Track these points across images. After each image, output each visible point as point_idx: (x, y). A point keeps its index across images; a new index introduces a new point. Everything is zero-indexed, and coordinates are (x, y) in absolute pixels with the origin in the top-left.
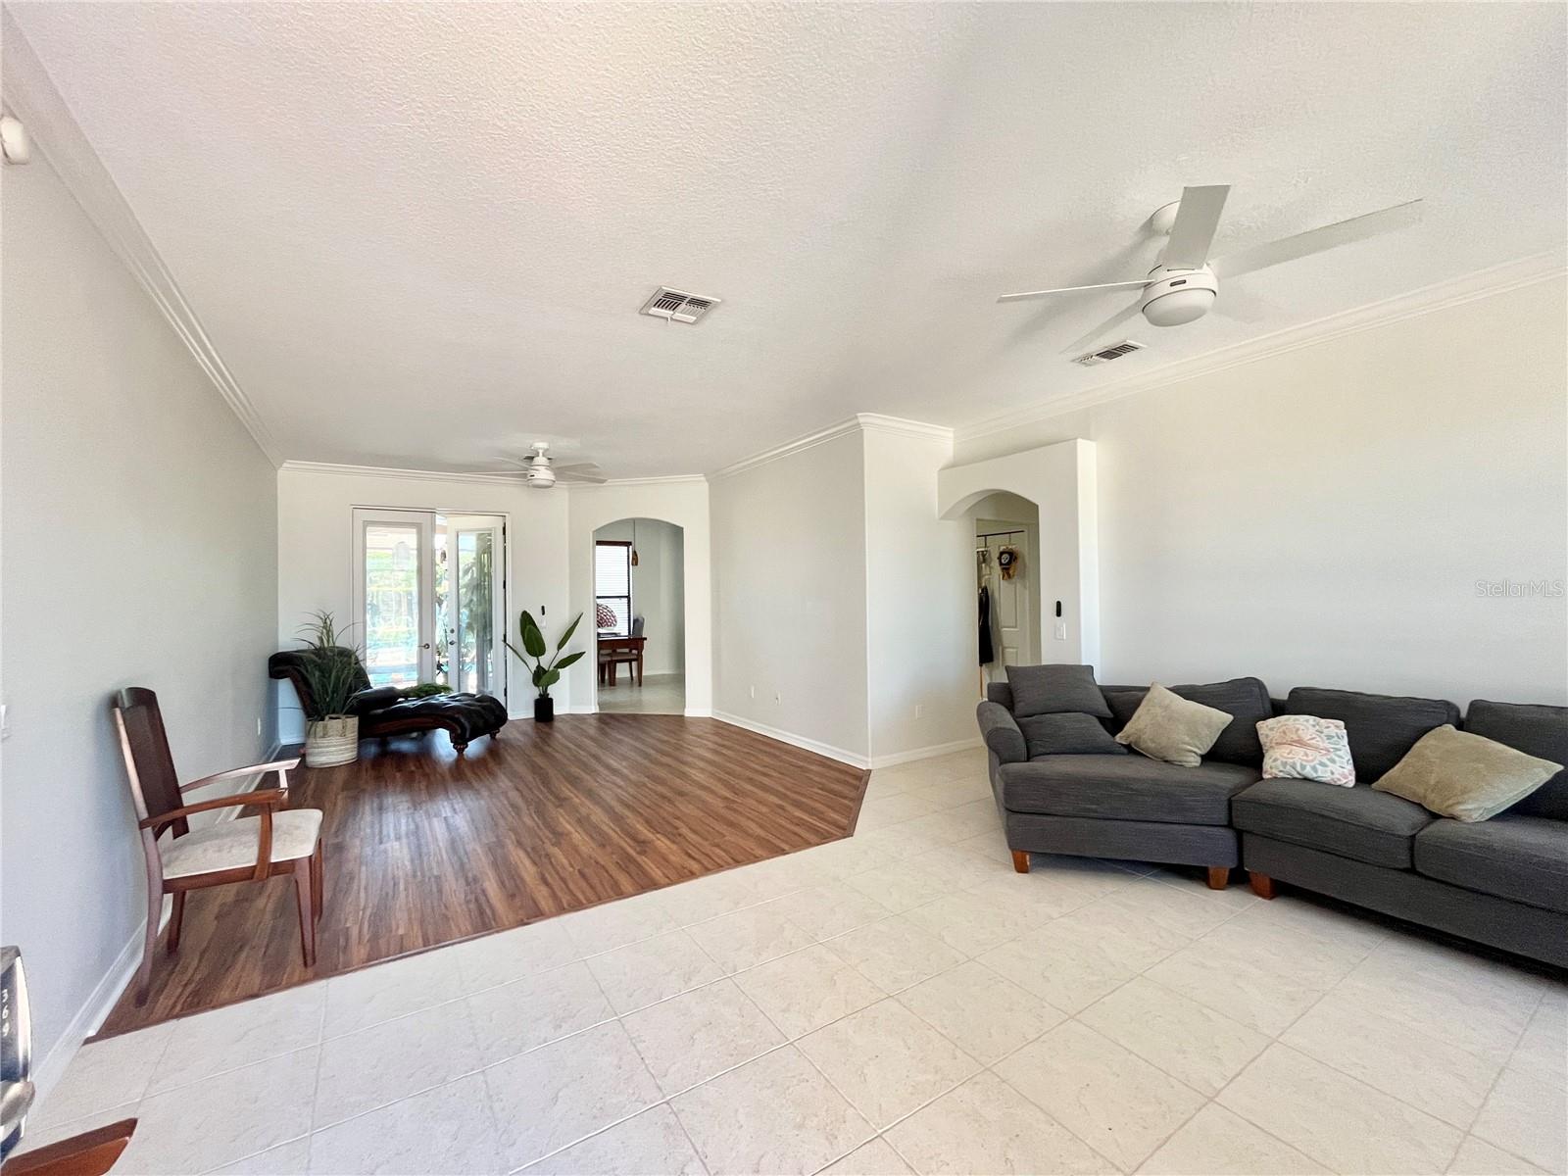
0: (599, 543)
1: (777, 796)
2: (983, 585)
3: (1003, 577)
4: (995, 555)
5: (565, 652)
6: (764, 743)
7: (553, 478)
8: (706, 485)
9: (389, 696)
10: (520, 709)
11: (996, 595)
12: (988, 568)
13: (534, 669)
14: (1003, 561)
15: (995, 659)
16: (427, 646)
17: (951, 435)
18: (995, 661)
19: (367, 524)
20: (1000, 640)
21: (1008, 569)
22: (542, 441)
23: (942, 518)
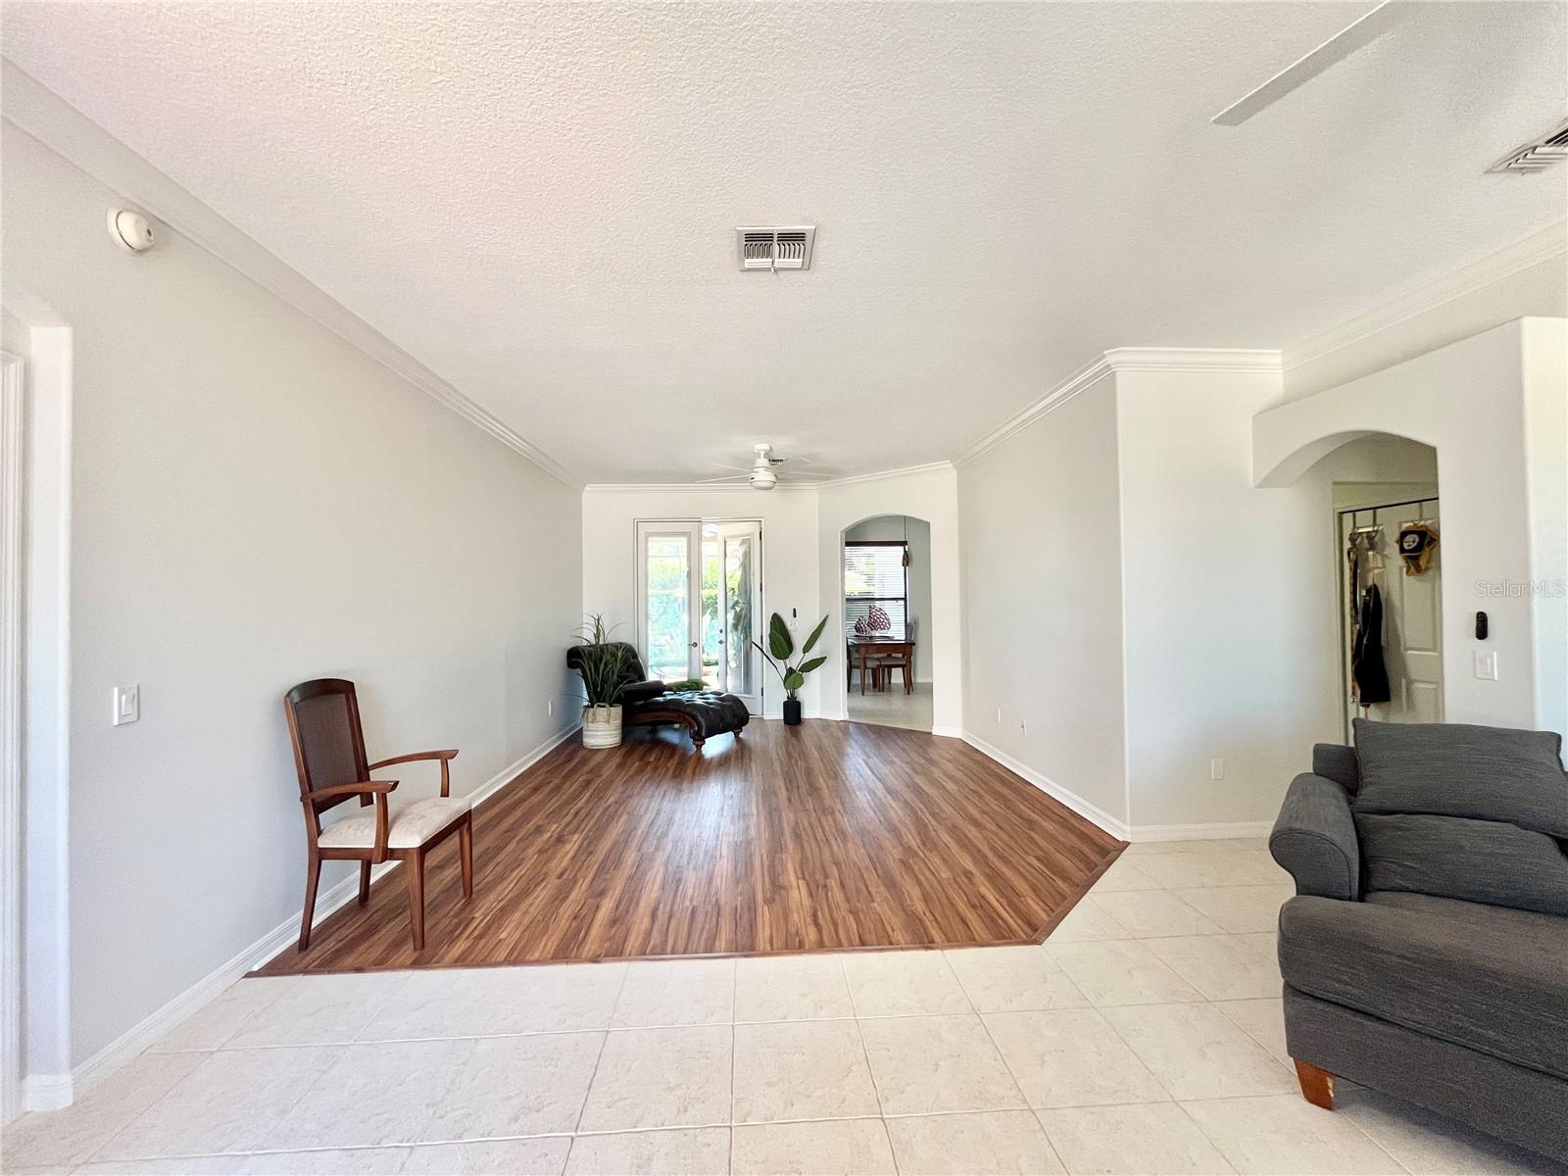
0: (848, 544)
1: (973, 857)
2: (1370, 583)
3: (1409, 569)
4: (1392, 537)
5: (814, 654)
6: (1003, 781)
7: (773, 479)
8: (954, 472)
9: (658, 689)
10: (772, 710)
11: (1395, 598)
12: (1379, 557)
13: (784, 673)
14: (1406, 545)
15: (1392, 698)
16: (695, 645)
17: (1279, 360)
18: (1394, 701)
19: (649, 535)
20: (1403, 670)
21: (1416, 558)
22: (763, 443)
23: (1260, 486)
